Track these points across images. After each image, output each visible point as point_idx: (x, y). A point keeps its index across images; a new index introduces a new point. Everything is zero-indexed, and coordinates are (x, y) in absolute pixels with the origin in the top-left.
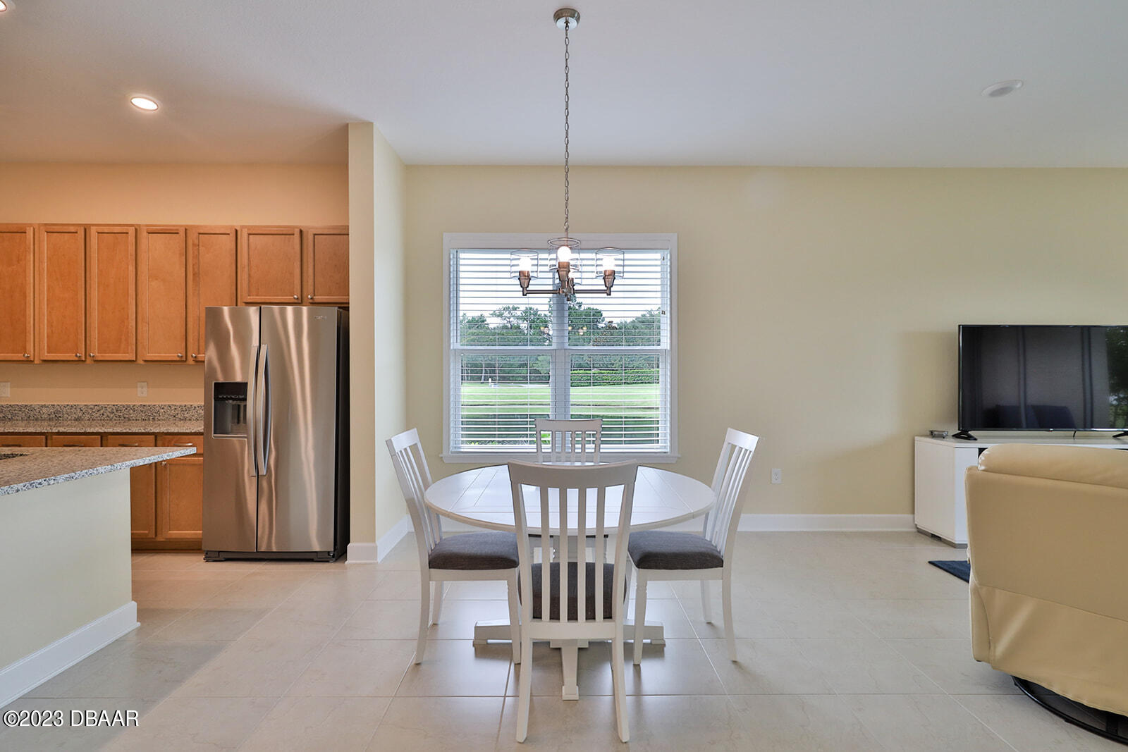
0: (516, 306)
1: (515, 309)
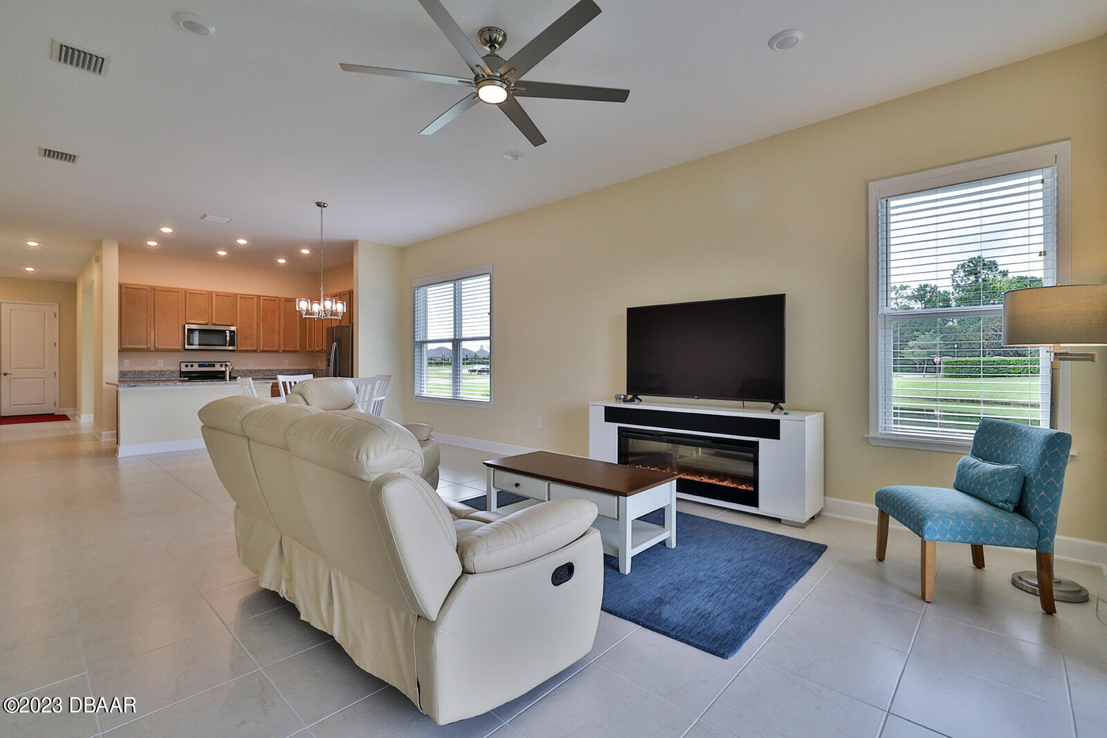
0: (905, 285)
1: (903, 288)
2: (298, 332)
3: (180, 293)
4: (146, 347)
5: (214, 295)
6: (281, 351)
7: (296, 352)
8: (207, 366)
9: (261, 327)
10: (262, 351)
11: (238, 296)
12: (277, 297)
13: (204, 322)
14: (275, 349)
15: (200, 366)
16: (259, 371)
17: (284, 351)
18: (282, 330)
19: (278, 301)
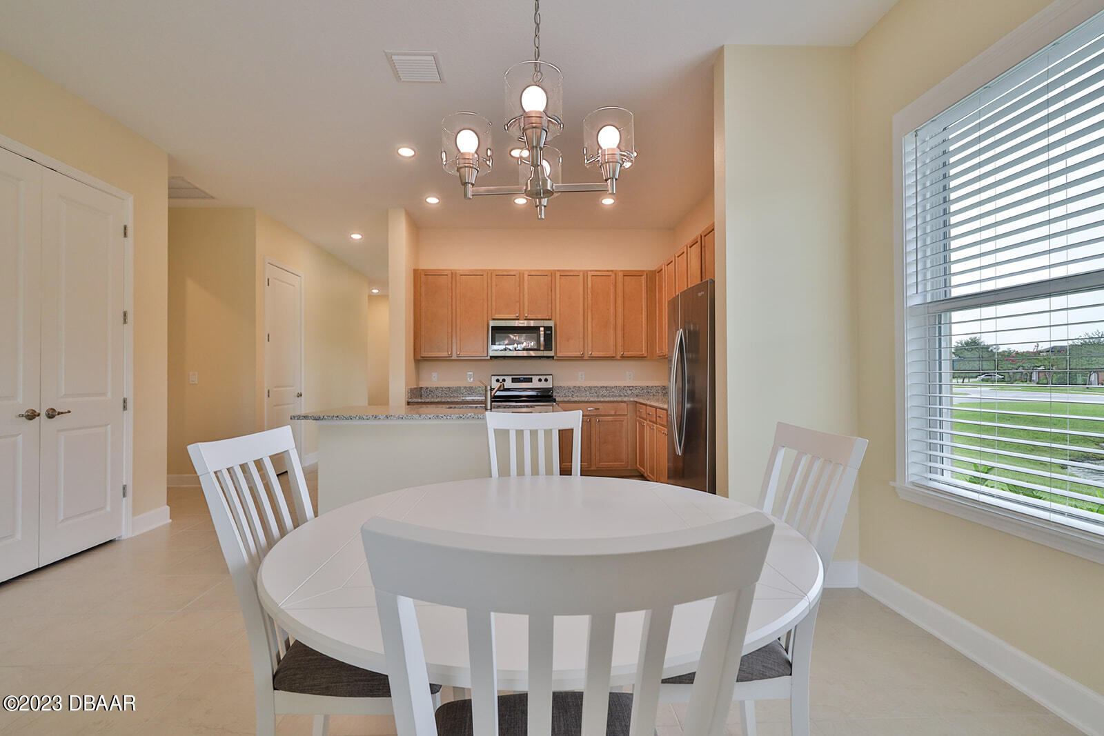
2: (644, 325)
3: (485, 277)
4: (445, 354)
5: (526, 276)
6: (619, 358)
7: (641, 358)
8: (522, 381)
9: (590, 319)
10: (593, 358)
11: (558, 274)
12: (612, 271)
13: (513, 316)
14: (610, 353)
15: (514, 380)
16: (590, 388)
17: (623, 357)
18: (620, 321)
19: (613, 276)
